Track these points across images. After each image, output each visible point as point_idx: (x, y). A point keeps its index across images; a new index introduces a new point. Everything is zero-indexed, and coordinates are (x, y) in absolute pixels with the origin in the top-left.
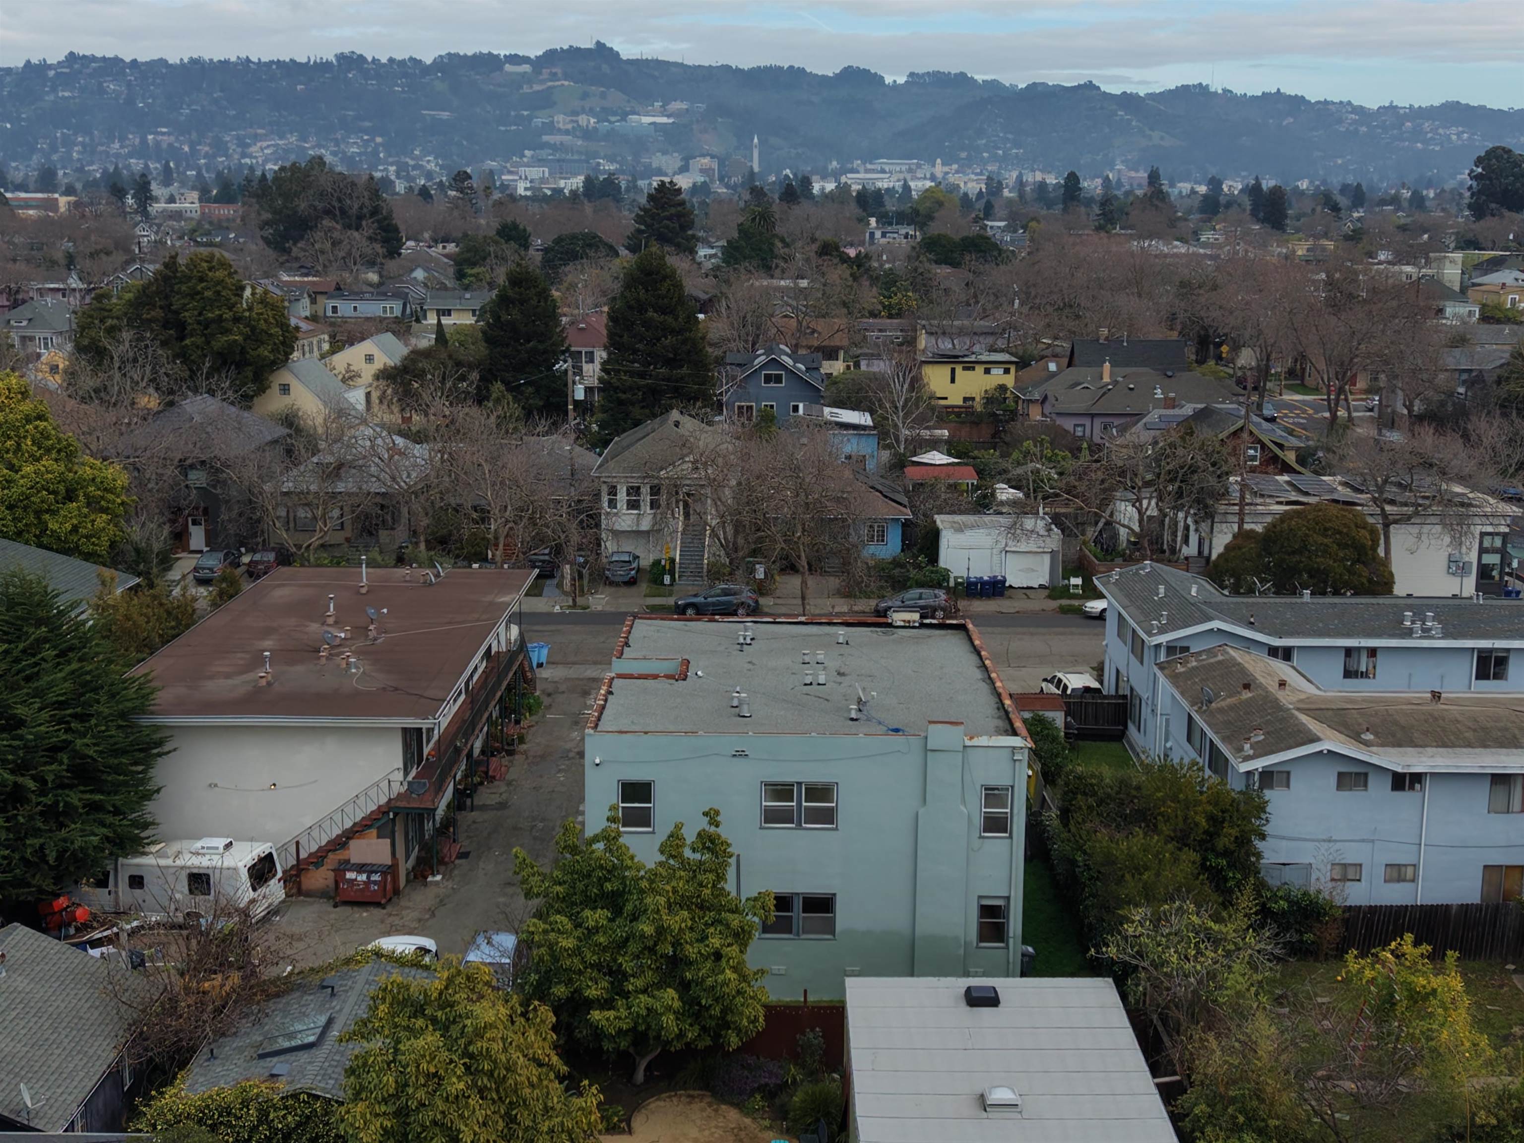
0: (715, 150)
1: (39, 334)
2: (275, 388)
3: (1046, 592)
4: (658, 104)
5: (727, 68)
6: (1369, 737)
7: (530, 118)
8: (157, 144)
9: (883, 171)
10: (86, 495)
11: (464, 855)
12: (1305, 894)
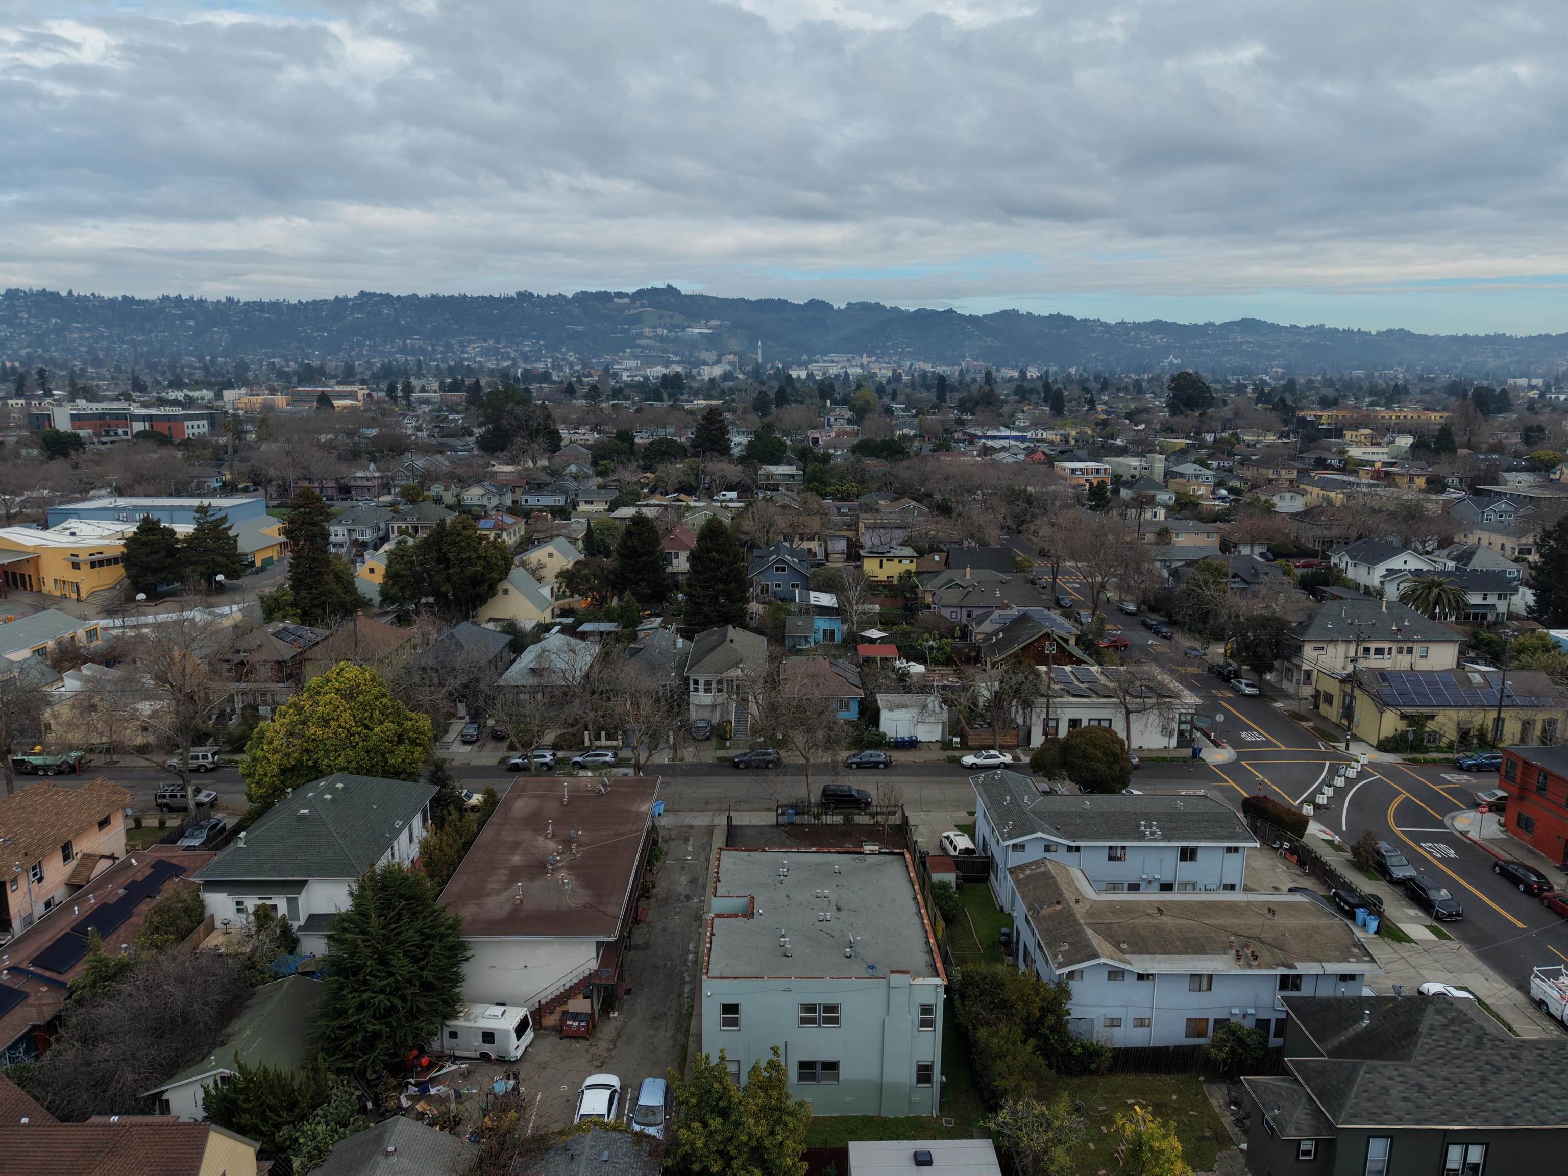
0: (736, 348)
1: (358, 528)
2: (501, 592)
3: (940, 745)
4: (703, 322)
5: (742, 300)
6: (1124, 946)
7: (629, 330)
8: (413, 345)
9: (833, 362)
10: (409, 738)
11: (628, 992)
12: (1092, 1044)
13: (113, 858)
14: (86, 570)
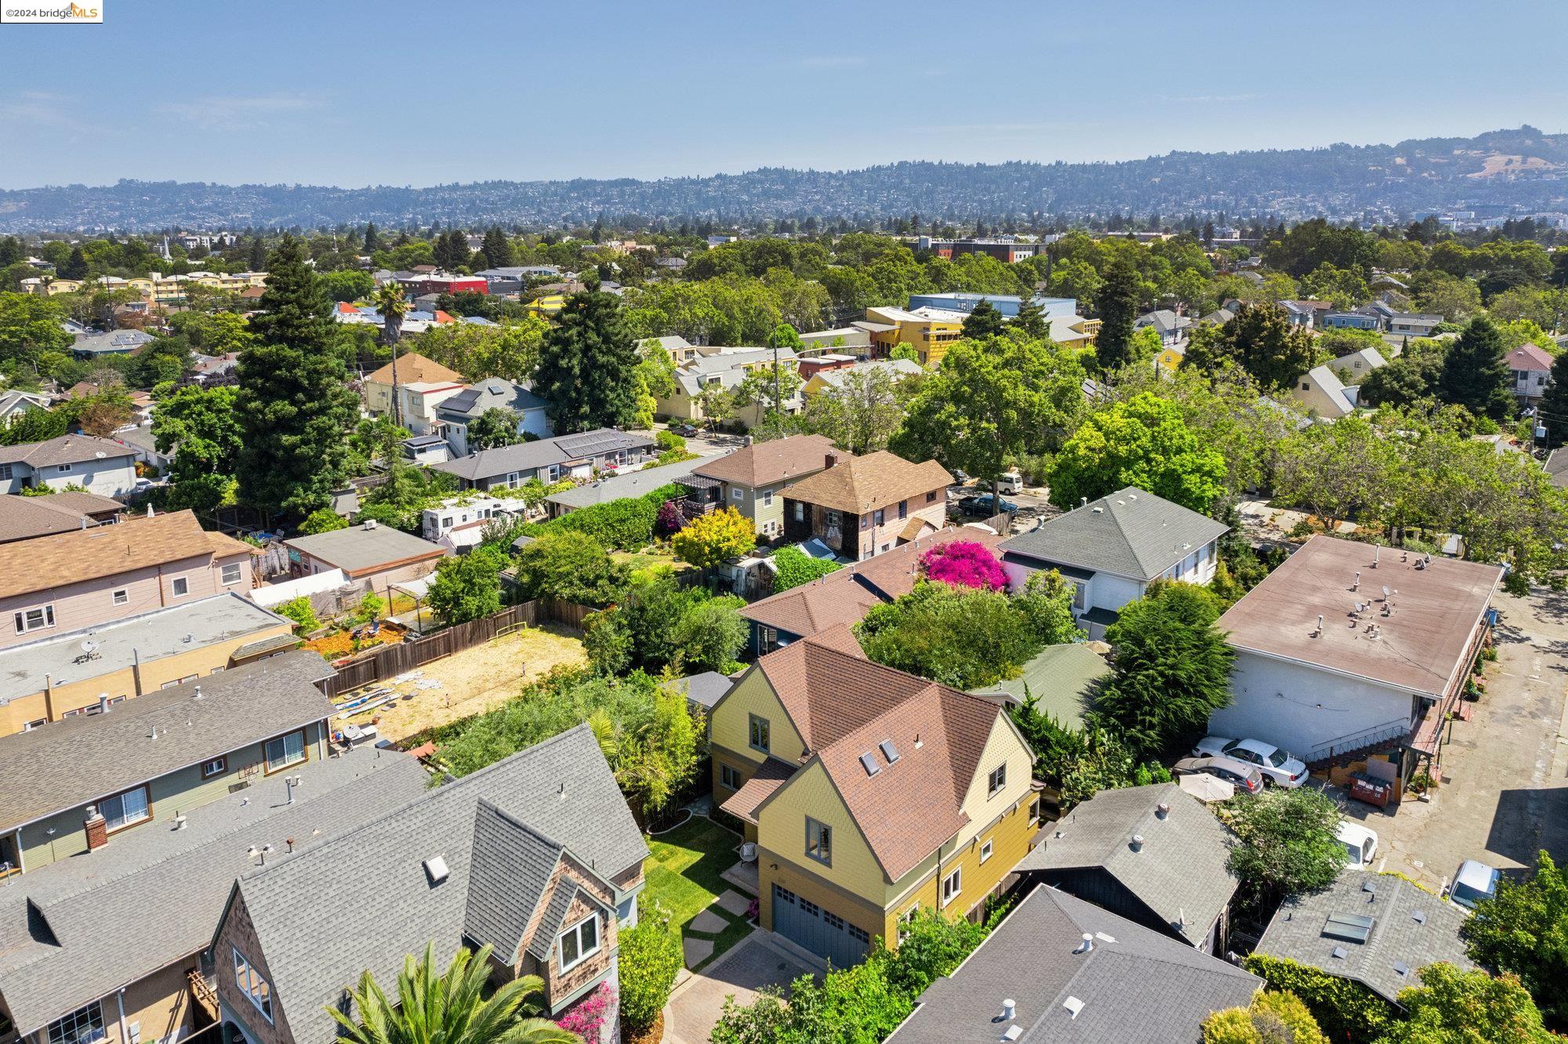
2: (1300, 386)
13: (934, 528)
14: (933, 341)
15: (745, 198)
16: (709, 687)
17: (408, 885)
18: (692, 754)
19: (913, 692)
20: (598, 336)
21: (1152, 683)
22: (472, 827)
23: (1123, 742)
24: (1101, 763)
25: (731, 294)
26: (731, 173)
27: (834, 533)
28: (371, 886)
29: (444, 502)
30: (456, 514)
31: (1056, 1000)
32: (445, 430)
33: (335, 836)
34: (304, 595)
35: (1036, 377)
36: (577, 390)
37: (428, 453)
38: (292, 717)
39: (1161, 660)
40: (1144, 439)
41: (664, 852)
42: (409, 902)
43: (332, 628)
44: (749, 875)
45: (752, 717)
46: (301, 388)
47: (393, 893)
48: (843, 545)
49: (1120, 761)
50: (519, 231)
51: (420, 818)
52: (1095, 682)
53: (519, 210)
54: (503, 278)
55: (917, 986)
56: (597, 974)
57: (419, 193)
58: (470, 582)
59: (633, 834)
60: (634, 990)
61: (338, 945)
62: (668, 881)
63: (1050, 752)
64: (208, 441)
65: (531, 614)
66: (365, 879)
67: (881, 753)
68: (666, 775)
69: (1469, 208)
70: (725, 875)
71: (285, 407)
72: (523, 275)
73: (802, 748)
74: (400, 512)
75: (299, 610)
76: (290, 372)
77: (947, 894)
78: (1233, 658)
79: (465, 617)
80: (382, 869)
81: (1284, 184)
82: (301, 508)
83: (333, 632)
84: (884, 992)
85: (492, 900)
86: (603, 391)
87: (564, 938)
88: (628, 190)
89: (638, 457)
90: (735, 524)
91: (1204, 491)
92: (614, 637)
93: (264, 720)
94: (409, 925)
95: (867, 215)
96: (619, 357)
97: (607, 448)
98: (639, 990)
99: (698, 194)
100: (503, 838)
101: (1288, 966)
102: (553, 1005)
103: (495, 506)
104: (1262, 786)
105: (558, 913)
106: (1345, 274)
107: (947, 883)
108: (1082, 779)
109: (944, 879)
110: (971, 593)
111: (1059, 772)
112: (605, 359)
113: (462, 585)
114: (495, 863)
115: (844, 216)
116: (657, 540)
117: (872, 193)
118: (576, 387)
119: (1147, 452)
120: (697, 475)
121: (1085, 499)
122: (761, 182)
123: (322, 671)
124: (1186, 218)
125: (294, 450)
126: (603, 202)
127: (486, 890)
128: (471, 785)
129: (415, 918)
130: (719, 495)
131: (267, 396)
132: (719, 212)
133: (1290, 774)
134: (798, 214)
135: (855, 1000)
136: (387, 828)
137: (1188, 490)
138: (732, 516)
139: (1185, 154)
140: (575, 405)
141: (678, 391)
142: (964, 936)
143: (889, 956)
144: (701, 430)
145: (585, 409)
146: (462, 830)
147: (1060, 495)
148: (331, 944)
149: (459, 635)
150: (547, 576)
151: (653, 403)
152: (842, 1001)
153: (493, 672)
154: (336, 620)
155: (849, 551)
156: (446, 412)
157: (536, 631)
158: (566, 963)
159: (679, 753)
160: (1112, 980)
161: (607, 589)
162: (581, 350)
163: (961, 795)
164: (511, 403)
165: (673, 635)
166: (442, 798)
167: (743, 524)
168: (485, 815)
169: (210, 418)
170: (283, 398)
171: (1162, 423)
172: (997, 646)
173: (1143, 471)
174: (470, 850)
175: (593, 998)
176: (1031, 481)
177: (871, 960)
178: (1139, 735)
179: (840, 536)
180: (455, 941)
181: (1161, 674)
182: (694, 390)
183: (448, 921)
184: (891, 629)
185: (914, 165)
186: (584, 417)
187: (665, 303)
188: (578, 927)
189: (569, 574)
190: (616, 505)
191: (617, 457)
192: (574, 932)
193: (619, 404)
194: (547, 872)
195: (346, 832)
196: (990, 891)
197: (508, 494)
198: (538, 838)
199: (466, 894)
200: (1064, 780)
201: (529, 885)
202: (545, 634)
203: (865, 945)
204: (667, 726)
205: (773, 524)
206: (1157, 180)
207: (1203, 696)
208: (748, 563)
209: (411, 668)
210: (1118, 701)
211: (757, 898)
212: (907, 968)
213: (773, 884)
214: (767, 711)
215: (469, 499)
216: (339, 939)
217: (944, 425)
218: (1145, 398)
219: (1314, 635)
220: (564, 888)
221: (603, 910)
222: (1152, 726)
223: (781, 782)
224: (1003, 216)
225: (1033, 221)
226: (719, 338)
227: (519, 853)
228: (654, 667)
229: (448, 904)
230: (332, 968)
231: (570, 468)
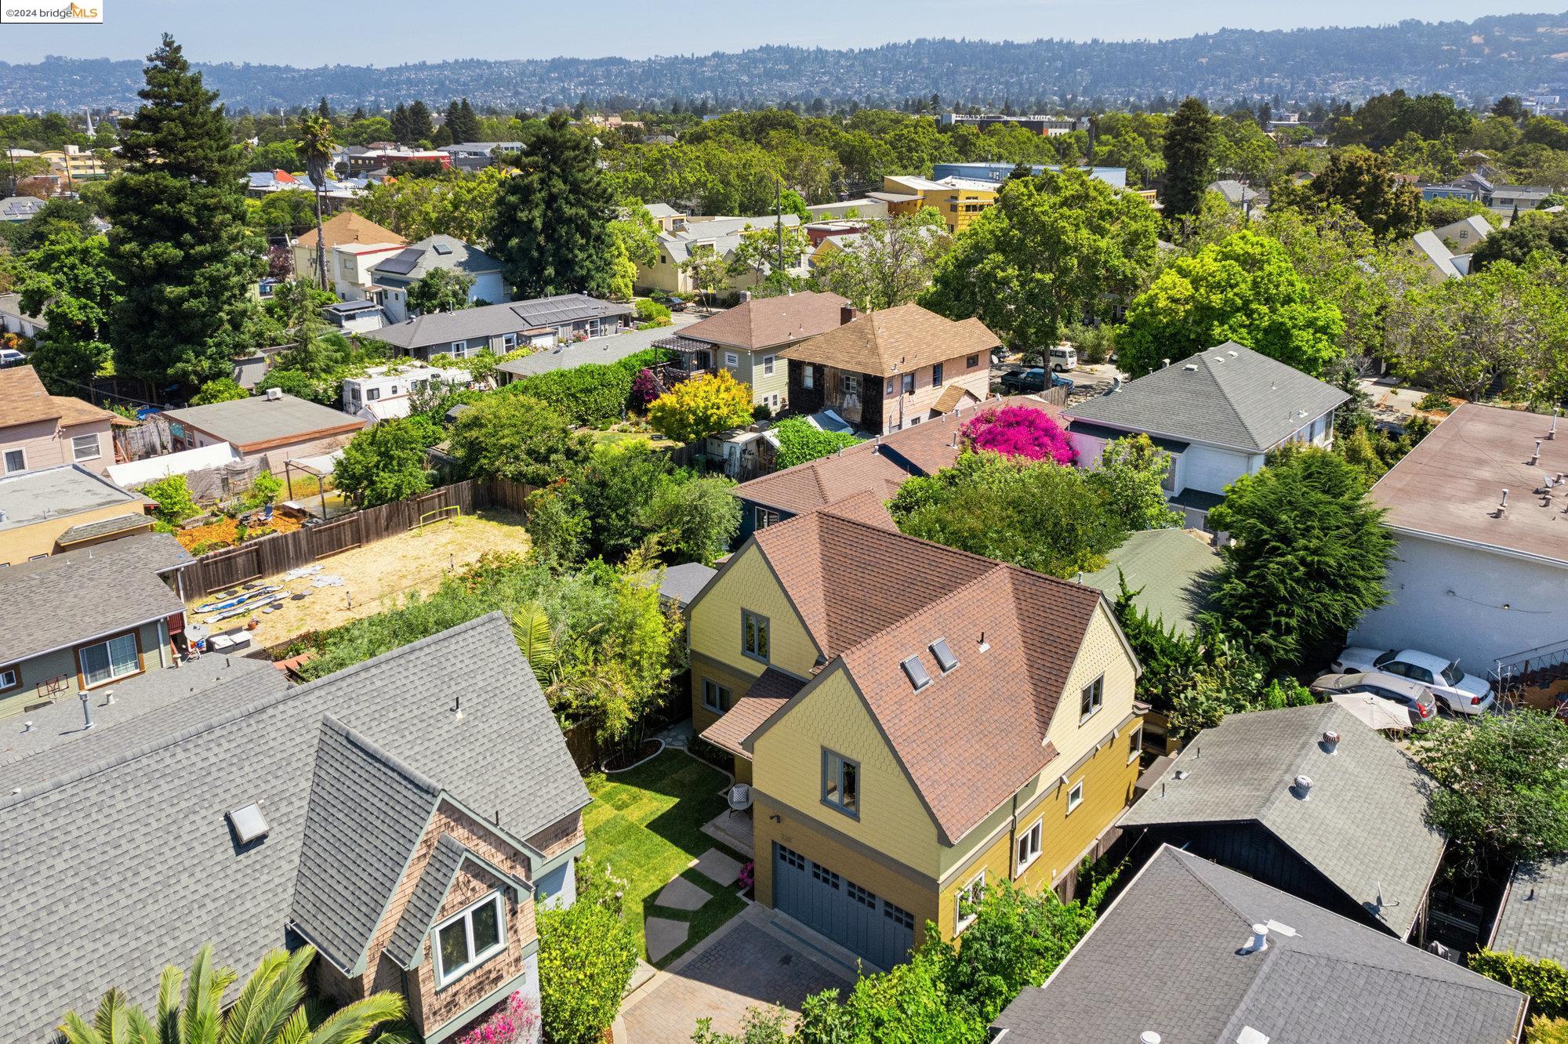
13: (975, 399)
14: (961, 212)
15: (745, 78)
16: (688, 579)
17: (199, 849)
18: (664, 666)
19: (972, 577)
20: (565, 183)
21: (1290, 573)
22: (311, 760)
23: (1248, 651)
24: (1223, 679)
25: (726, 157)
26: (729, 51)
27: (852, 402)
28: (133, 853)
29: (370, 371)
30: (384, 385)
31: (1225, 1033)
32: (381, 297)
33: (74, 773)
34: (179, 473)
35: (1102, 218)
36: (539, 248)
37: (359, 320)
38: (119, 615)
39: (1302, 542)
40: (1243, 286)
41: (624, 796)
42: (198, 876)
43: (214, 514)
44: (740, 828)
45: (746, 615)
46: (187, 227)
47: (171, 862)
48: (864, 417)
49: (1247, 676)
50: (491, 112)
51: (226, 746)
52: (1202, 576)
53: (493, 92)
54: (470, 154)
55: (991, 998)
56: (500, 984)
57: (382, 73)
58: (386, 455)
59: (566, 771)
60: (563, 1003)
61: (65, 950)
62: (627, 837)
63: (1153, 664)
64: (83, 300)
65: (467, 496)
66: (123, 841)
67: (931, 657)
68: (625, 691)
69: (1554, 92)
70: (708, 829)
71: (169, 251)
72: (493, 151)
73: (816, 655)
74: (314, 382)
75: (170, 491)
76: (173, 207)
77: (1023, 857)
78: (1392, 542)
79: (380, 499)
80: (155, 825)
81: (1346, 66)
82: (192, 377)
83: (214, 519)
84: (942, 1008)
85: (333, 872)
86: (572, 251)
87: (441, 932)
88: (614, 69)
89: (613, 327)
90: (727, 390)
91: (1319, 351)
92: (564, 518)
93: (78, 619)
94: (196, 913)
95: (881, 98)
96: (589, 208)
97: (573, 316)
98: (571, 1002)
99: (693, 74)
100: (355, 777)
101: (1548, 971)
102: (427, 1035)
103: (433, 376)
104: (1435, 710)
105: (435, 894)
106: (1434, 146)
107: (1024, 842)
108: (1202, 699)
109: (1019, 837)
110: (1033, 466)
111: (1166, 691)
112: (573, 211)
113: (376, 459)
114: (340, 816)
115: (855, 98)
116: (632, 415)
117: (887, 73)
118: (539, 245)
119: (1246, 303)
120: (682, 338)
121: (1167, 361)
122: (762, 61)
123: (174, 558)
124: (1237, 102)
125: (181, 305)
126: (587, 83)
127: (325, 855)
128: (311, 697)
129: (207, 901)
130: (707, 360)
131: (147, 237)
132: (716, 94)
133: (1472, 696)
134: (805, 97)
135: (899, 1020)
136: (168, 761)
137: (1298, 348)
138: (723, 381)
139: (1236, 31)
140: (537, 268)
141: (663, 259)
142: (1056, 920)
143: (948, 948)
144: (690, 304)
145: (550, 271)
146: (295, 765)
147: (1134, 357)
148: (52, 949)
149: (371, 520)
150: (486, 450)
151: (632, 269)
152: (879, 1023)
153: (412, 566)
154: (221, 506)
155: (870, 423)
156: (384, 276)
157: (473, 518)
158: (447, 970)
159: (645, 663)
160: (1304, 998)
161: (563, 465)
162: (543, 199)
163: (1045, 718)
164: (460, 264)
165: (642, 515)
166: (264, 716)
167: (738, 391)
168: (331, 742)
169: (86, 272)
170: (165, 239)
171: (1266, 266)
172: (1072, 529)
173: (1242, 326)
174: (306, 794)
175: (496, 1020)
176: (1086, 357)
177: (919, 957)
178: (1273, 643)
179: (859, 406)
180: (273, 936)
181: (1303, 562)
182: (679, 256)
183: (264, 905)
184: (931, 507)
185: (933, 43)
186: (549, 281)
187: (652, 166)
188: (468, 915)
189: (513, 447)
190: (580, 372)
191: (588, 327)
192: (462, 921)
193: (591, 266)
194: (416, 829)
195: (94, 767)
196: (1085, 853)
197: (451, 364)
198: (405, 778)
199: (297, 861)
200: (1175, 701)
201: (387, 850)
202: (484, 521)
203: (908, 930)
204: (630, 627)
205: (775, 397)
206: (1204, 60)
207: (1356, 590)
208: (742, 438)
209: (307, 561)
210: (1241, 598)
211: (751, 861)
212: (975, 970)
213: (774, 843)
214: (767, 605)
215: (400, 368)
216: (68, 940)
217: (989, 276)
218: (1243, 238)
219: (1497, 515)
220: (443, 855)
221: (509, 887)
222: (1289, 630)
223: (783, 701)
224: (1033, 99)
225: (1067, 104)
226: (713, 207)
227: (376, 801)
228: (616, 556)
229: (264, 878)
230: (50, 988)
231: (530, 338)
